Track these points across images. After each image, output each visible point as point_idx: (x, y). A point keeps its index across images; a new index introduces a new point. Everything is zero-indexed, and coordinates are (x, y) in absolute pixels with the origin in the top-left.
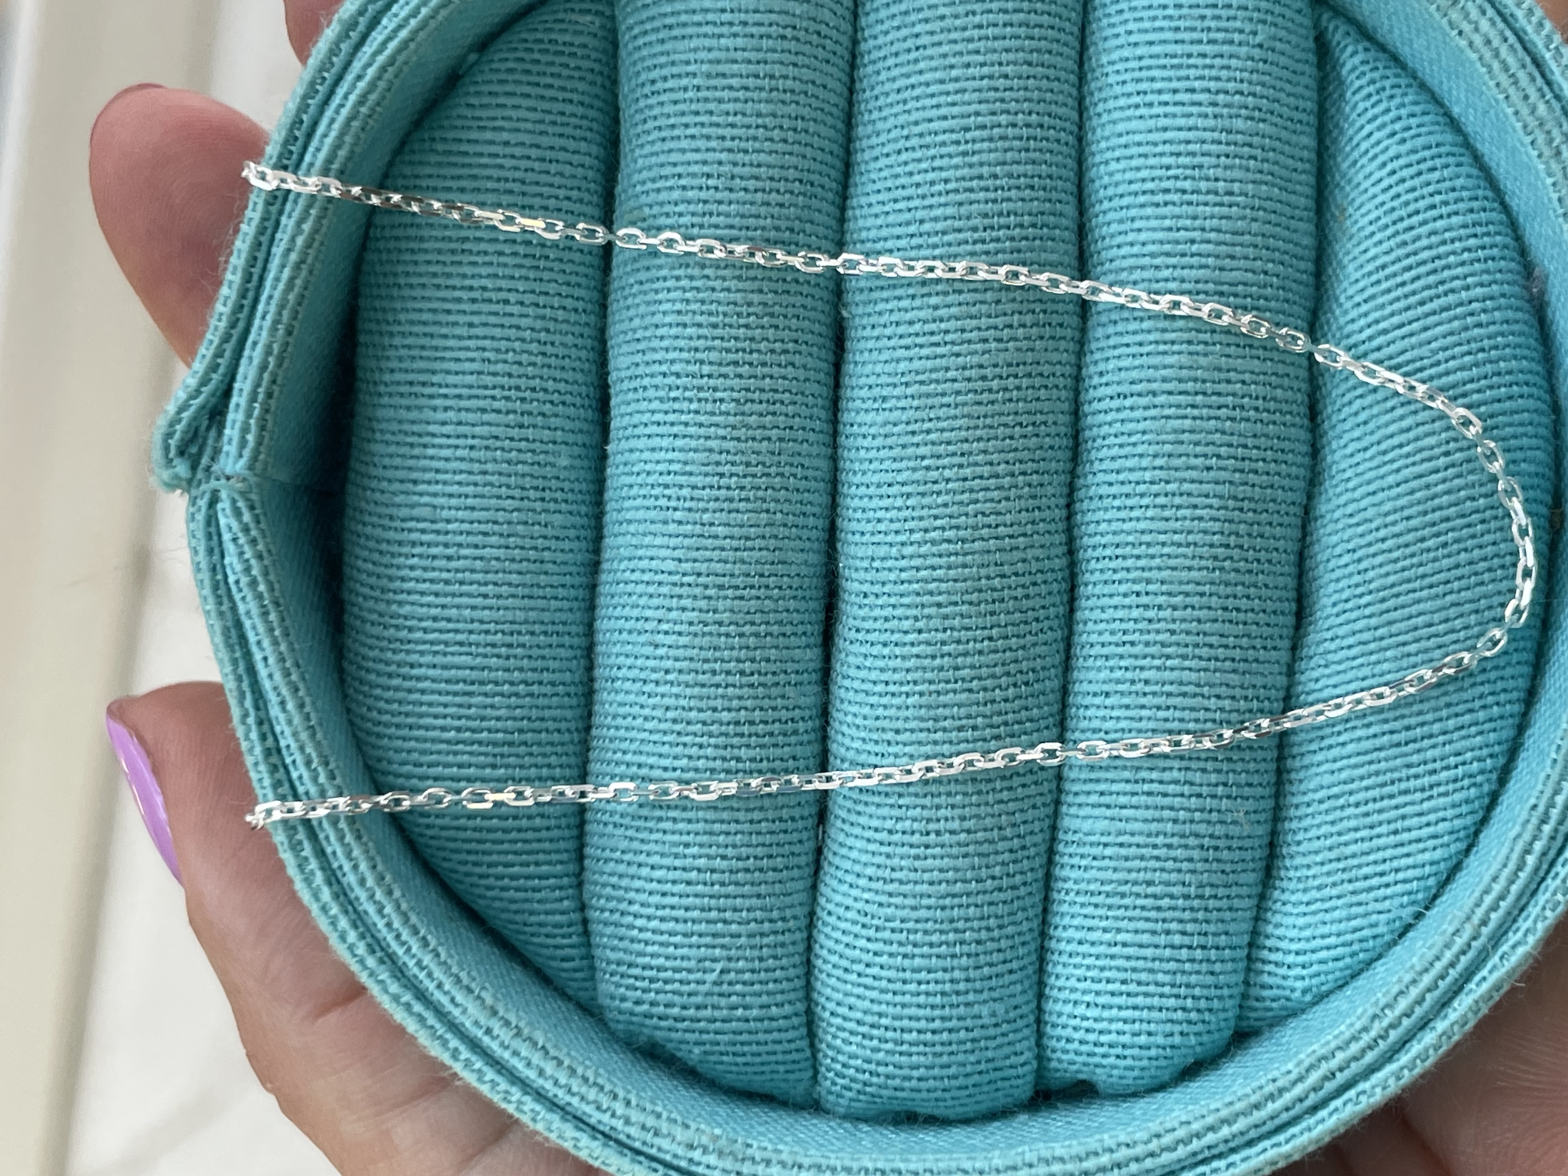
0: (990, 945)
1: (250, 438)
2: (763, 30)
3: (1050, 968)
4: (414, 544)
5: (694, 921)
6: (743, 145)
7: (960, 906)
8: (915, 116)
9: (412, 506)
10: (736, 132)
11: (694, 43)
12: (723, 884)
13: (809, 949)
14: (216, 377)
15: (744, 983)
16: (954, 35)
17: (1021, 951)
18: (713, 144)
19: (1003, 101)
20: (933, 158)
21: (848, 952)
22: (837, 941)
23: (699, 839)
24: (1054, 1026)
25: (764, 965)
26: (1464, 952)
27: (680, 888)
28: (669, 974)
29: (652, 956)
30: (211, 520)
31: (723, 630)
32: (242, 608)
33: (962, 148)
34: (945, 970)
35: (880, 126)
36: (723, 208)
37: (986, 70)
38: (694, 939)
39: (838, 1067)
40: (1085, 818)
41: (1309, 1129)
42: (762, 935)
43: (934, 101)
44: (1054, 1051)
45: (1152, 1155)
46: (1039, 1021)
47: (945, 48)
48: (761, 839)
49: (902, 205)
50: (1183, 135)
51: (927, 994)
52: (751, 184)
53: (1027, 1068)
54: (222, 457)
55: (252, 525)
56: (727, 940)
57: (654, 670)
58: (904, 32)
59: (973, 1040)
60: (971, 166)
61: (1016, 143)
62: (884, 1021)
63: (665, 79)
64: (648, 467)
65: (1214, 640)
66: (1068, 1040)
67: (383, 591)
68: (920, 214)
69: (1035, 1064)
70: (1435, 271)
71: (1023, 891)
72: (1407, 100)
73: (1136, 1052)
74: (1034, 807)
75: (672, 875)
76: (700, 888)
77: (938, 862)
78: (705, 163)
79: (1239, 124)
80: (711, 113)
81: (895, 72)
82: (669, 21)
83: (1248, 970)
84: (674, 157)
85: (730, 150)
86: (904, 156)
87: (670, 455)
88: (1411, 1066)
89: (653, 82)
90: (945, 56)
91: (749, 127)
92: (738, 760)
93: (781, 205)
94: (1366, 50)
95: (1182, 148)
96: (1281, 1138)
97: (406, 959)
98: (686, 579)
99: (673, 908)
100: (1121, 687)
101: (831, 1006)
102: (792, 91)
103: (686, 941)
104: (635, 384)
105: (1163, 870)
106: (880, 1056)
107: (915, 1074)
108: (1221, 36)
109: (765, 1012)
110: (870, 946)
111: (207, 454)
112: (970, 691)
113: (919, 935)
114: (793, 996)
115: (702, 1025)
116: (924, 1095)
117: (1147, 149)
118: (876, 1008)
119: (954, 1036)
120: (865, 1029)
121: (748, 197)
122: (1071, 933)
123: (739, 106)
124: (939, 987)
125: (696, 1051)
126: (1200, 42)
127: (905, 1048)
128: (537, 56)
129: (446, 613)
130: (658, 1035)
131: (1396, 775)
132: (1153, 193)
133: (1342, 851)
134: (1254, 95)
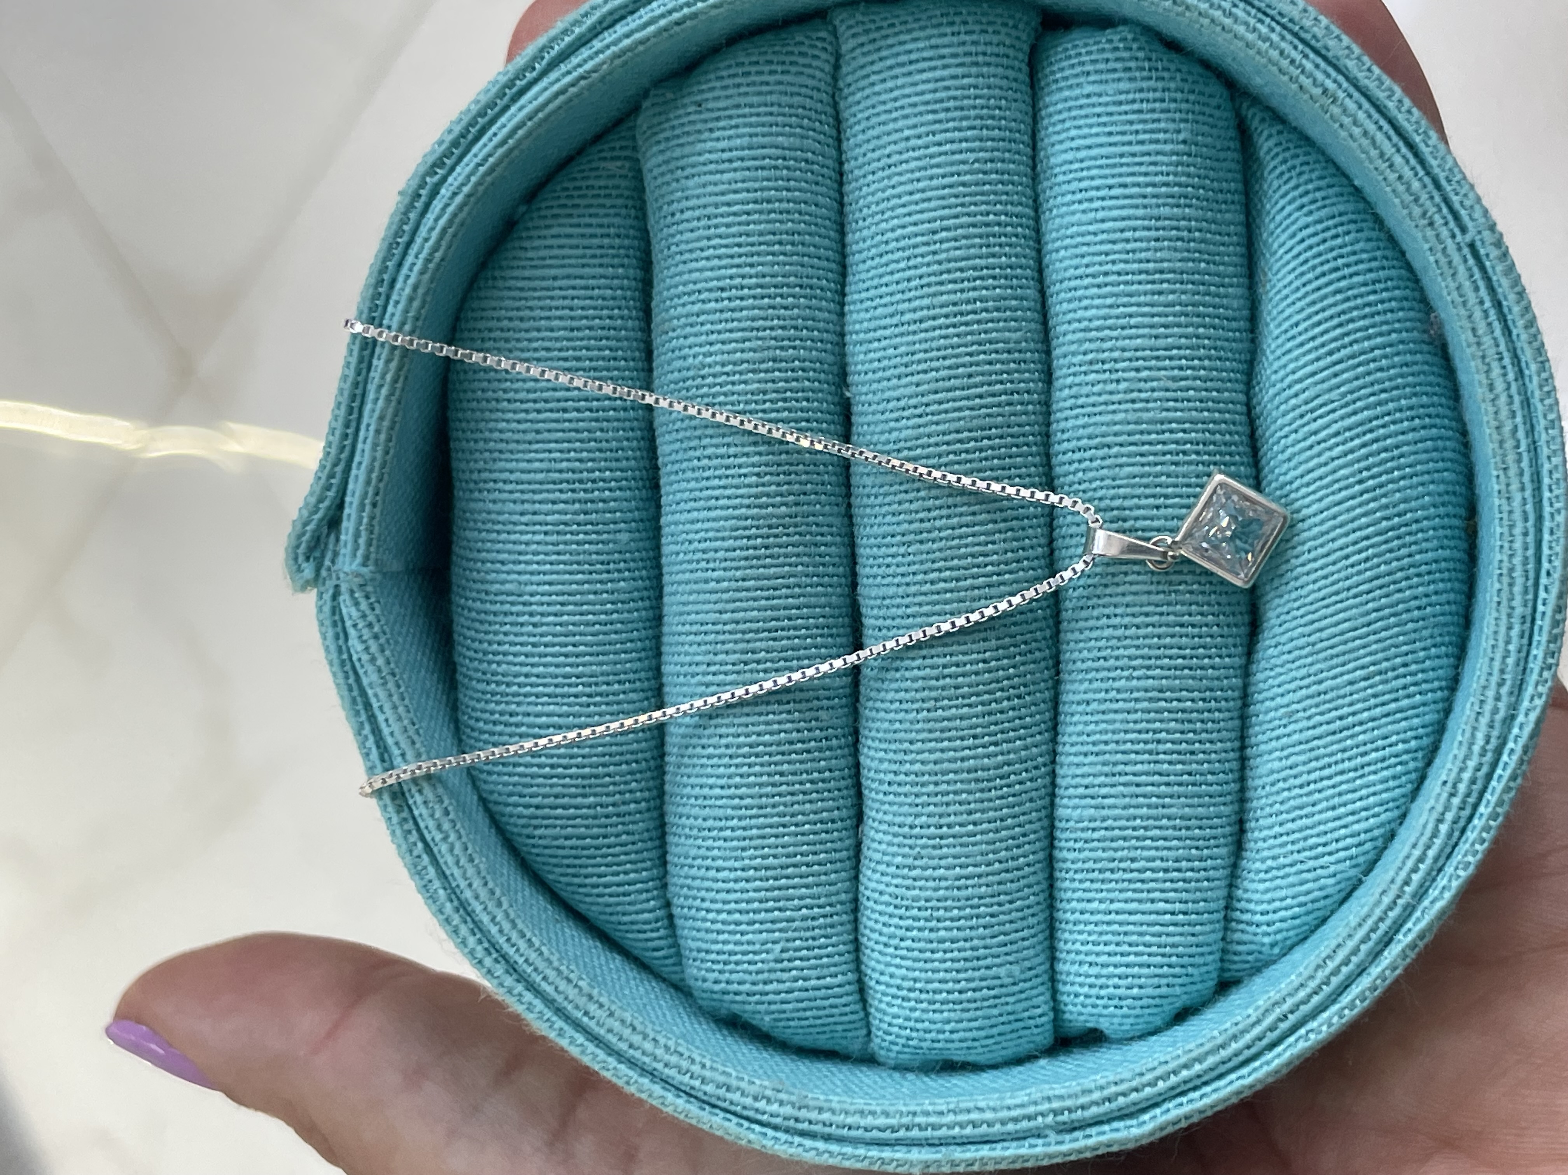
0: (1003, 918)
1: (362, 541)
2: (758, 163)
3: (1059, 934)
4: (505, 614)
5: (755, 912)
6: (749, 260)
7: (973, 886)
9: (503, 583)
10: (742, 250)
11: (703, 180)
12: (776, 878)
13: (856, 930)
14: (331, 494)
15: (802, 959)
16: (918, 153)
17: (1031, 921)
18: (725, 262)
19: (963, 205)
20: (909, 258)
21: (885, 930)
22: (876, 922)
24: (1065, 983)
25: (816, 944)
26: (1390, 909)
27: (743, 884)
28: (739, 957)
29: (724, 942)
30: (335, 610)
32: (365, 681)
33: (932, 248)
34: (966, 940)
35: (865, 233)
36: (737, 315)
37: (947, 180)
38: (756, 926)
39: (885, 1026)
40: (1075, 807)
41: (1268, 1063)
42: (813, 919)
43: (907, 210)
44: (1066, 1005)
45: (1136, 1090)
46: (1053, 979)
47: (912, 165)
48: (806, 839)
49: (887, 300)
50: (1117, 224)
51: (953, 960)
52: (759, 292)
53: (1044, 1019)
54: (340, 559)
55: (368, 612)
56: (783, 925)
58: (877, 154)
59: (995, 997)
60: (940, 263)
61: (977, 240)
62: (918, 985)
63: (682, 211)
64: (691, 536)
65: (1173, 652)
66: (1076, 995)
67: (485, 653)
69: (1051, 1015)
70: (1340, 325)
71: (1026, 871)
72: (1314, 176)
73: (1129, 1002)
74: (1032, 800)
75: (732, 875)
76: (757, 883)
77: (952, 851)
78: (719, 279)
79: (1165, 211)
80: (721, 237)
81: (874, 187)
82: (681, 163)
83: (1226, 929)
84: (694, 276)
85: (738, 266)
86: (885, 259)
87: (707, 525)
88: (1351, 1006)
89: (673, 214)
90: (911, 171)
91: (752, 245)
92: (782, 774)
93: (786, 308)
94: (1280, 133)
95: (1118, 235)
96: (1244, 1071)
97: (517, 957)
98: (726, 628)
99: (736, 902)
100: (1097, 696)
101: (876, 975)
102: (788, 211)
103: (750, 928)
104: (676, 467)
105: (1143, 848)
106: (917, 1014)
107: (947, 1027)
108: (1147, 136)
109: (822, 982)
110: (902, 923)
111: (329, 555)
112: (970, 706)
113: (941, 912)
114: (844, 967)
115: (771, 997)
116: (957, 1045)
117: (1088, 238)
118: (911, 974)
119: (978, 995)
120: (904, 993)
121: (758, 302)
122: (1074, 904)
123: (743, 228)
124: (963, 954)
125: (767, 1018)
126: (1130, 143)
127: (937, 1006)
128: (577, 201)
129: (535, 670)
130: (736, 1008)
131: (1333, 759)
132: (1094, 276)
133: (1290, 826)
134: (1179, 185)
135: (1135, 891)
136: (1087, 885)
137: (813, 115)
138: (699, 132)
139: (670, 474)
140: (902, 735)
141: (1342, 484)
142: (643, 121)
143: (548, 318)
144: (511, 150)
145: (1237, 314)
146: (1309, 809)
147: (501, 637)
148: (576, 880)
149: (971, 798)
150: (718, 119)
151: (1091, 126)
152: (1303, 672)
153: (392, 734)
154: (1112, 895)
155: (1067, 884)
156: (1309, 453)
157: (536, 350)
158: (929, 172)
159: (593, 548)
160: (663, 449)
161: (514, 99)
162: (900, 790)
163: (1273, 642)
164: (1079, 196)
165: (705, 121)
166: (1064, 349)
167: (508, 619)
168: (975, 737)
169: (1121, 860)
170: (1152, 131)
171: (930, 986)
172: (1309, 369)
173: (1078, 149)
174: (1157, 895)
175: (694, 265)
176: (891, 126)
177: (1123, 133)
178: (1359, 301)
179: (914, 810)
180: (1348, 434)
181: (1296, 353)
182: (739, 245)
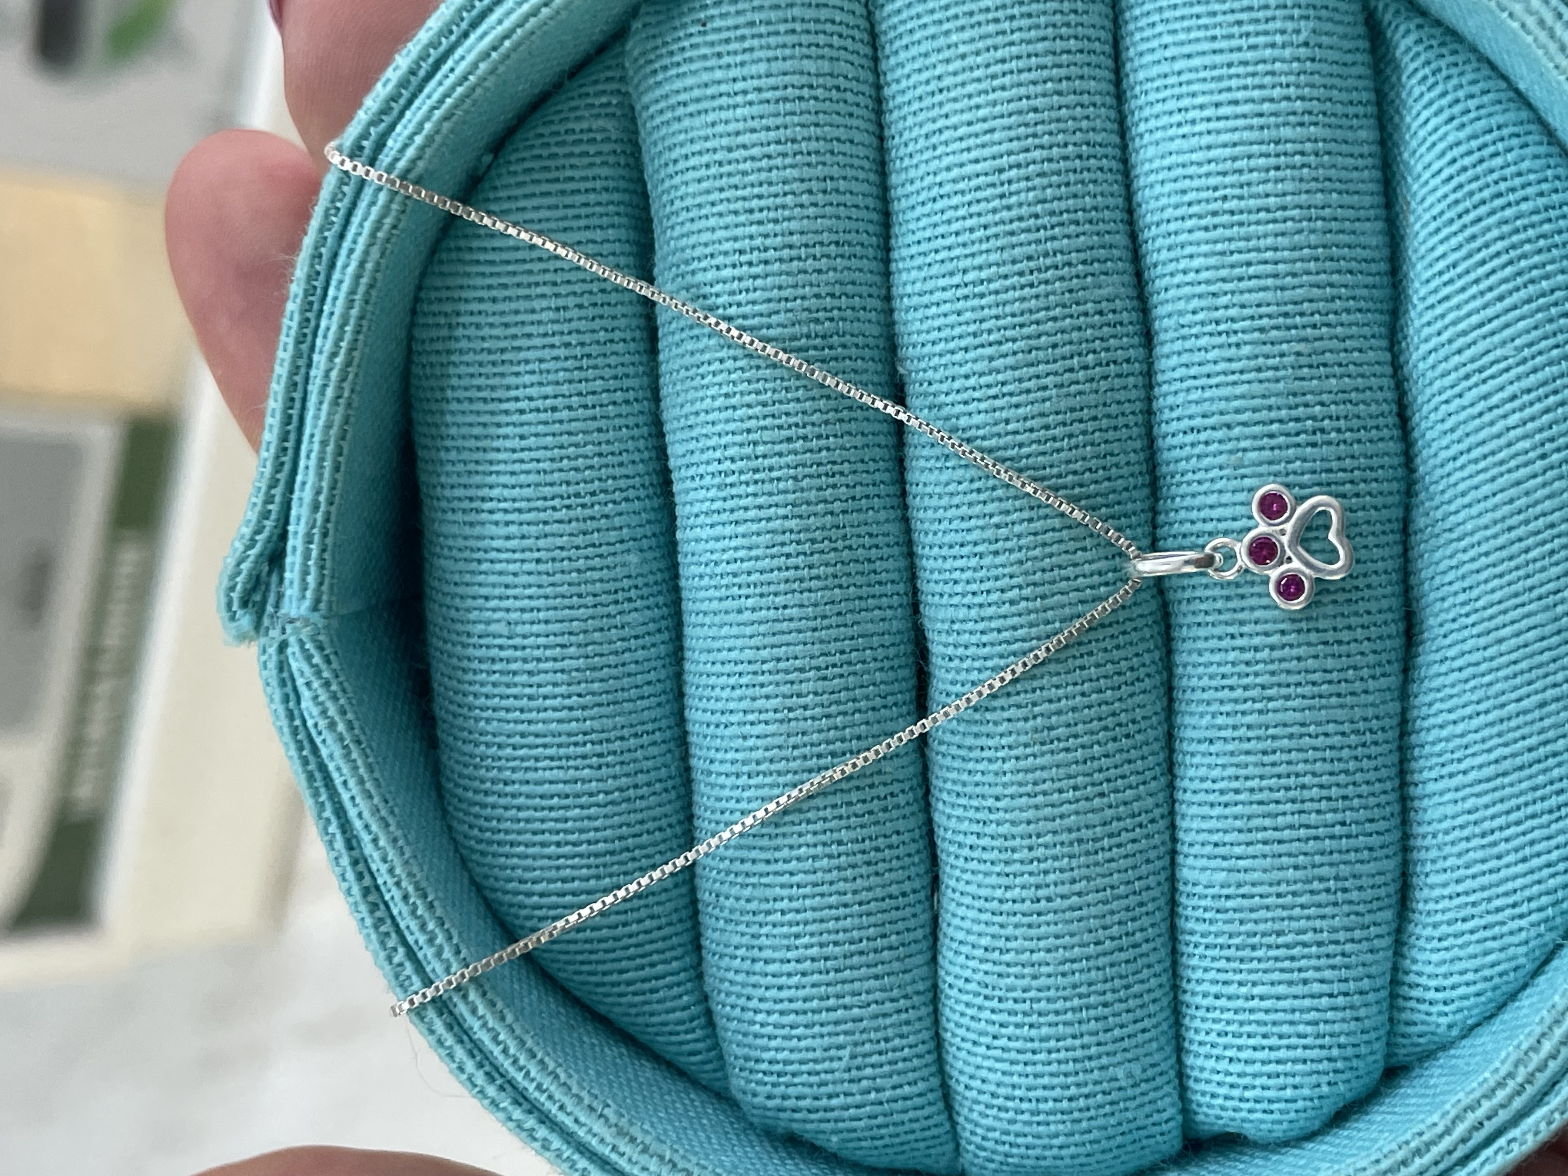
0: (1118, 1007)
1: (311, 579)
2: (779, 94)
3: (1187, 1021)
4: (493, 660)
5: (814, 1012)
6: (772, 215)
7: (1081, 971)
8: (946, 161)
9: (487, 623)
10: (763, 203)
11: (711, 117)
12: (837, 971)
13: (936, 1022)
14: (269, 524)
15: (873, 1066)
16: (977, 73)
17: (1152, 1008)
18: (742, 218)
19: (1035, 135)
20: (970, 204)
21: (974, 1025)
22: (962, 1014)
23: (810, 928)
24: (1197, 1080)
25: (890, 1045)
27: (798, 979)
28: (795, 1067)
29: (777, 1050)
30: (283, 666)
31: (808, 713)
32: (324, 752)
33: (999, 190)
34: (1074, 1037)
35: (912, 173)
36: (759, 282)
37: (1013, 106)
38: (817, 1029)
39: (978, 1140)
40: (1204, 869)
42: (885, 1015)
43: (964, 144)
44: (1199, 1105)
46: (1180, 1077)
47: (970, 88)
48: (872, 920)
49: (944, 255)
50: (1228, 152)
51: (1059, 1062)
52: (786, 253)
53: (1171, 1124)
54: (286, 601)
55: (323, 666)
56: (849, 1026)
57: (744, 763)
58: (925, 75)
59: (1112, 1103)
60: (1009, 208)
61: (1055, 178)
62: (1017, 1093)
63: (686, 157)
64: (715, 557)
65: (1316, 677)
66: (1213, 1096)
67: (471, 708)
68: (963, 264)
69: (1180, 1118)
70: (1511, 263)
71: (1145, 948)
72: (1465, 79)
74: (1148, 861)
75: (785, 968)
76: (816, 977)
77: (1052, 929)
78: (736, 239)
79: (1286, 132)
80: (736, 187)
81: (922, 117)
82: (683, 97)
83: (1392, 1007)
84: (706, 237)
85: (760, 223)
86: (939, 205)
87: (734, 543)
89: (675, 161)
90: (970, 96)
91: (776, 196)
92: (840, 843)
93: (819, 271)
94: (1419, 27)
95: (1228, 166)
97: (526, 1084)
98: (765, 667)
99: (791, 1001)
100: (1223, 733)
101: (964, 1079)
102: (817, 152)
103: (808, 1032)
104: (692, 471)
105: (1291, 918)
106: (1017, 1127)
107: (1056, 1142)
108: (1261, 40)
109: (898, 1091)
110: (994, 1017)
111: (271, 599)
112: (1067, 750)
113: (1043, 1004)
114: (925, 1072)
115: (836, 1114)
116: (1068, 1161)
117: (1191, 170)
118: (1007, 1079)
119: (1091, 1101)
120: (1000, 1101)
121: (784, 267)
122: (1205, 987)
123: (764, 176)
124: (1070, 1054)
125: (834, 1139)
126: (1240, 49)
127: (1041, 1118)
128: (554, 150)
129: (533, 728)
130: (795, 1126)
131: (1522, 800)
132: (1200, 217)
133: (1469, 884)
134: (1302, 98)
135: (1282, 970)
136: (1222, 964)
137: (845, 31)
138: (705, 57)
139: (683, 480)
140: (986, 790)
141: (1521, 459)
142: (633, 46)
143: (528, 297)
144: (473, 89)
145: (1376, 255)
146: (1493, 864)
147: (488, 689)
148: (593, 979)
149: (1074, 863)
150: (727, 41)
151: (1189, 30)
152: (1480, 694)
153: (360, 815)
154: (1253, 977)
155: (1194, 962)
156: (1477, 422)
157: (515, 337)
158: (992, 97)
159: (596, 575)
160: (675, 450)
161: (474, 25)
162: (985, 856)
163: (1438, 656)
164: (1177, 118)
165: (712, 44)
166: (1169, 308)
167: (497, 667)
168: (1075, 788)
169: (1264, 935)
170: (1266, 33)
171: (1031, 1094)
172: (1475, 319)
173: (1173, 58)
174: (1310, 974)
175: (703, 224)
176: (942, 41)
177: (1231, 37)
178: (1531, 233)
179: (1004, 881)
180: (1526, 398)
181: (1455, 301)
182: (760, 197)
